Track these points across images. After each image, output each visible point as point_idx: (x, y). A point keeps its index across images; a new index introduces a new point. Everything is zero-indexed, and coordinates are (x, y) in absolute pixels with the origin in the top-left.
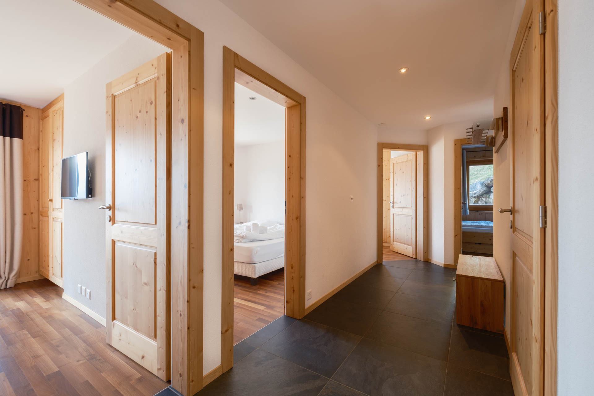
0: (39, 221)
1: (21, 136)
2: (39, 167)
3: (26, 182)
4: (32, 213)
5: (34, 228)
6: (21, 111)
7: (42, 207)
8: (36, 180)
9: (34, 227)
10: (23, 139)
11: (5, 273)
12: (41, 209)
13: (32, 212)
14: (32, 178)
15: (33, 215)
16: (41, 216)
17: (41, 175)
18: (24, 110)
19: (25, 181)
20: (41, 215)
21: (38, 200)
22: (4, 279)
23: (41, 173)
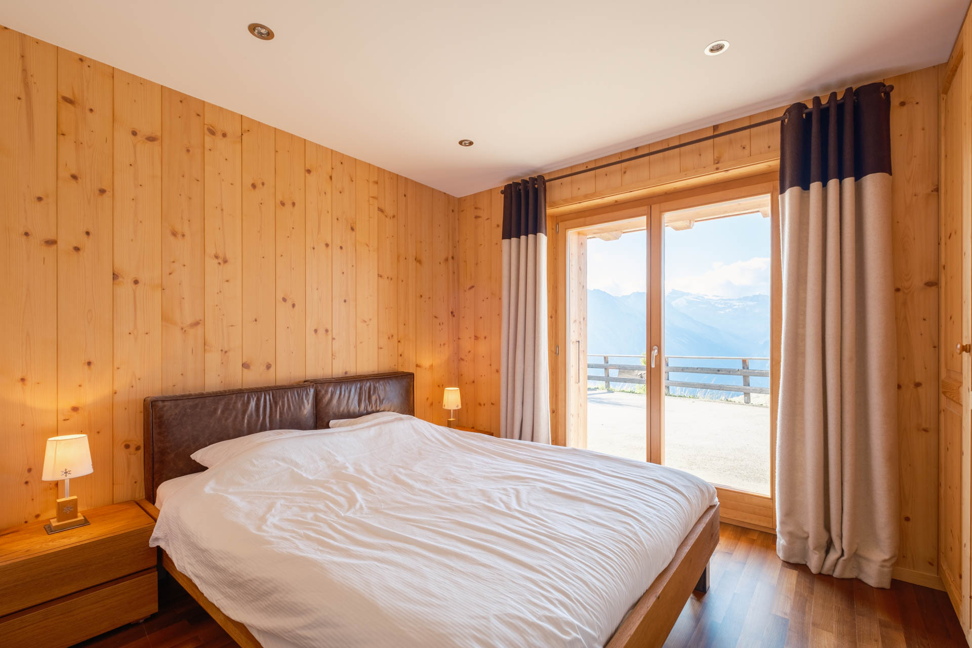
0: (939, 412)
1: (884, 165)
2: (939, 244)
3: (900, 294)
4: (918, 385)
5: (926, 430)
6: (883, 94)
7: (948, 371)
8: (929, 284)
9: (924, 426)
10: (891, 174)
11: (841, 539)
12: (943, 375)
13: (917, 381)
14: (917, 281)
15: (919, 389)
16: (943, 398)
17: (944, 268)
18: (892, 88)
19: (898, 290)
20: (944, 393)
21: (937, 347)
22: (839, 553)
23: (943, 262)
